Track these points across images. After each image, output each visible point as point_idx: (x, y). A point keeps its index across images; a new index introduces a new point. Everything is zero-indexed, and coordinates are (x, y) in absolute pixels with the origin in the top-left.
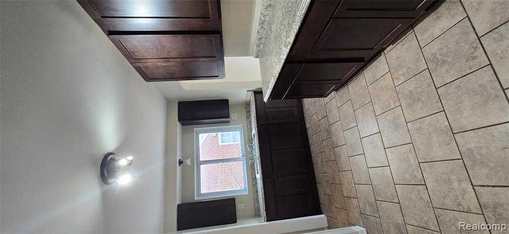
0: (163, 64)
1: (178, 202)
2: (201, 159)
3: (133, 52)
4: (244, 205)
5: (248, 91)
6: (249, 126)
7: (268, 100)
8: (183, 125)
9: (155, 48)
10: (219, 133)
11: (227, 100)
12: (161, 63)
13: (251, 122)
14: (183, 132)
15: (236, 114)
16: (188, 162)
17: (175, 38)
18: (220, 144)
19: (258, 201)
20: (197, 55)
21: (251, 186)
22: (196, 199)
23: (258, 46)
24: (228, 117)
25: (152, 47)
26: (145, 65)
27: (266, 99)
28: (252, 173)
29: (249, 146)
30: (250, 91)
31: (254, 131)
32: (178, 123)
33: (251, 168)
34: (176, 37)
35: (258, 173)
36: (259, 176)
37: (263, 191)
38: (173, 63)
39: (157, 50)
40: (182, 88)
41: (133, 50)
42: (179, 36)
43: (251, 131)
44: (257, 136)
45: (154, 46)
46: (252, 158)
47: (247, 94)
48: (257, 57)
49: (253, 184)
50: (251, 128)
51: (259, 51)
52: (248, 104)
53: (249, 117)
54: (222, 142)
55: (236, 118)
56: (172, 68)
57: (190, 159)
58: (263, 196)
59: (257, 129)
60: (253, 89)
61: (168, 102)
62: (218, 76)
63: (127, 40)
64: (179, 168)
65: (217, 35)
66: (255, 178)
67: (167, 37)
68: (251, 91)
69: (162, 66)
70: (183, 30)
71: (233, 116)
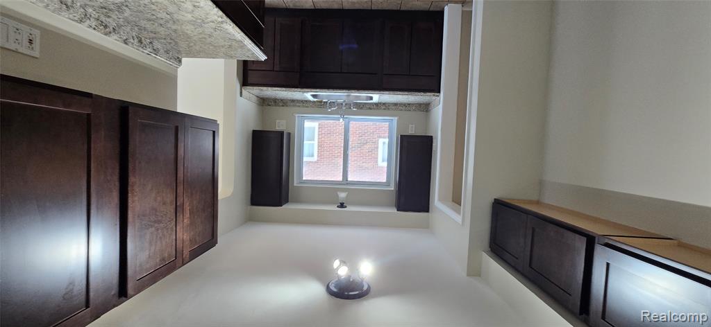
0: (187, 214)
1: (394, 210)
2: (340, 178)
3: (163, 259)
4: (410, 126)
5: (241, 96)
6: (298, 104)
7: (265, 52)
8: (287, 201)
9: (156, 225)
10: (304, 160)
11: (255, 132)
12: (186, 220)
13: (293, 101)
14: (297, 201)
15: (277, 121)
16: (342, 195)
17: (137, 189)
18: (315, 158)
19: (409, 104)
20: (173, 156)
21: (386, 111)
22: (393, 189)
23: (156, 51)
24: (281, 133)
25: (153, 229)
26: (187, 243)
27: (263, 57)
28: (370, 109)
29: (330, 108)
30: (241, 93)
31: (308, 95)
32: (284, 206)
33: (361, 108)
34: (133, 186)
35: (371, 98)
36: (376, 97)
37: (399, 93)
38: (186, 200)
39: (159, 222)
40: (229, 197)
41: (158, 260)
42: (132, 179)
43: (307, 101)
44: (318, 90)
45: (152, 226)
46: (348, 105)
47: (246, 99)
48: (180, 61)
49: (384, 109)
50: (302, 101)
51: (167, 52)
52: (263, 102)
53: (284, 103)
54: (313, 156)
55: (284, 122)
56: (195, 202)
57: (338, 193)
58: (406, 93)
59: (306, 90)
60: (238, 86)
61: (250, 219)
62: (214, 132)
63: (137, 269)
64: (349, 208)
65: (130, 111)
66: (377, 105)
67: (133, 202)
68: (241, 89)
69: (190, 218)
70: (117, 171)
71: (280, 126)
